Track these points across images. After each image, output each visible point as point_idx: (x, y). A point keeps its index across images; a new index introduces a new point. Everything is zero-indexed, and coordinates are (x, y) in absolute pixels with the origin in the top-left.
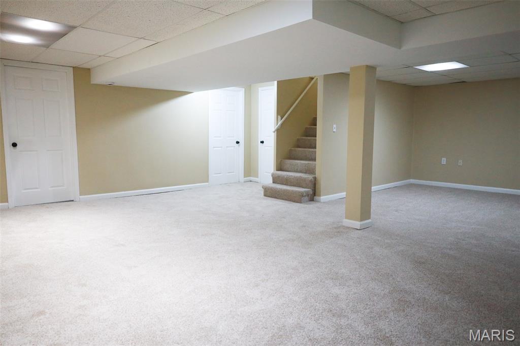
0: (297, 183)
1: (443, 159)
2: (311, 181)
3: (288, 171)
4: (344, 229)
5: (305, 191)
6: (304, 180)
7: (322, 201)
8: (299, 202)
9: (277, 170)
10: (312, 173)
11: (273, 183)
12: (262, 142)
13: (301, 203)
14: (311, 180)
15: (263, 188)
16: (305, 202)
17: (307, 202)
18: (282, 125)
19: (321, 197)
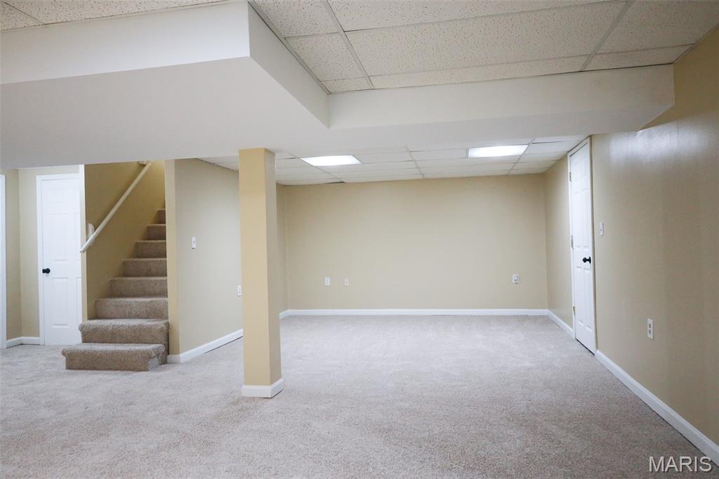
0: (136, 336)
1: (326, 279)
2: (162, 330)
3: (111, 318)
4: (247, 402)
5: (153, 349)
6: (149, 329)
7: (182, 361)
8: (145, 369)
9: (90, 318)
10: (160, 317)
11: (83, 342)
12: (47, 271)
13: (146, 370)
14: (162, 328)
15: (64, 354)
16: (155, 368)
17: (156, 366)
18: (97, 239)
19: (181, 355)
